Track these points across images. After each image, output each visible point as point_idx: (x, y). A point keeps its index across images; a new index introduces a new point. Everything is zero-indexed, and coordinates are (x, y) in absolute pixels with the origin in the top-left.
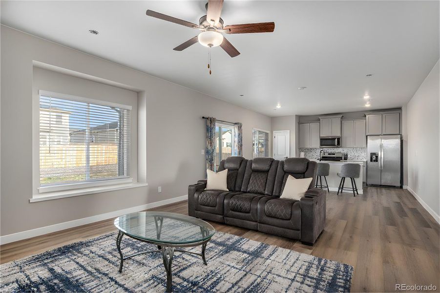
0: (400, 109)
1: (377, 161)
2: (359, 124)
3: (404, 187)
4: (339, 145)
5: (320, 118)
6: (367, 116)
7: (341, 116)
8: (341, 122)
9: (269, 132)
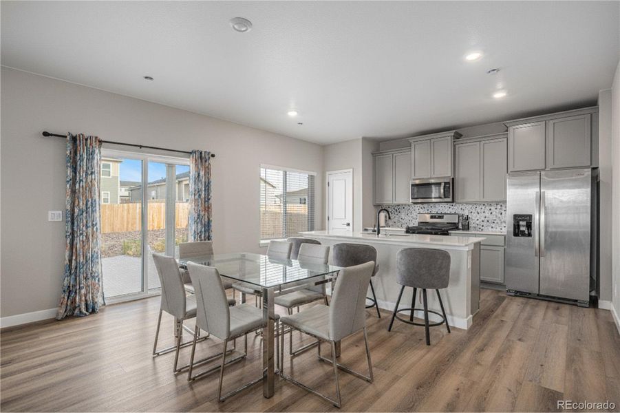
0: (592, 103)
1: (529, 235)
2: (494, 149)
3: (603, 304)
4: (449, 198)
5: (411, 141)
6: (511, 129)
7: (452, 133)
8: (455, 146)
9: (314, 174)
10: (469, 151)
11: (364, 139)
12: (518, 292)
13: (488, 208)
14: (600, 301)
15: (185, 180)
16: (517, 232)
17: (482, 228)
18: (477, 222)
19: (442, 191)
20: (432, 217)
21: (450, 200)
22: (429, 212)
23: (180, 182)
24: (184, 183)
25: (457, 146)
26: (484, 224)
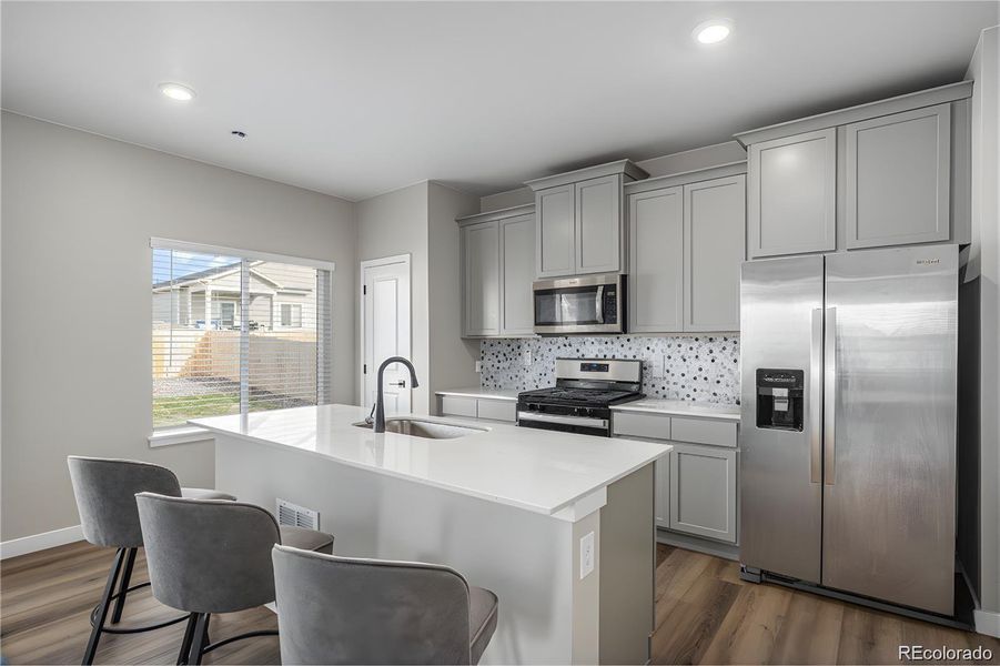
1: (797, 423)
4: (615, 323)
5: (534, 188)
6: (754, 150)
7: (619, 167)
8: (627, 196)
9: (331, 266)
10: (658, 206)
11: (434, 186)
12: (768, 574)
13: (706, 347)
14: (978, 614)
15: (192, 285)
16: (766, 414)
17: (693, 394)
18: (682, 381)
19: (598, 306)
20: (584, 368)
21: (617, 327)
22: (579, 355)
23: (183, 289)
24: (192, 289)
25: (633, 198)
26: (699, 384)
